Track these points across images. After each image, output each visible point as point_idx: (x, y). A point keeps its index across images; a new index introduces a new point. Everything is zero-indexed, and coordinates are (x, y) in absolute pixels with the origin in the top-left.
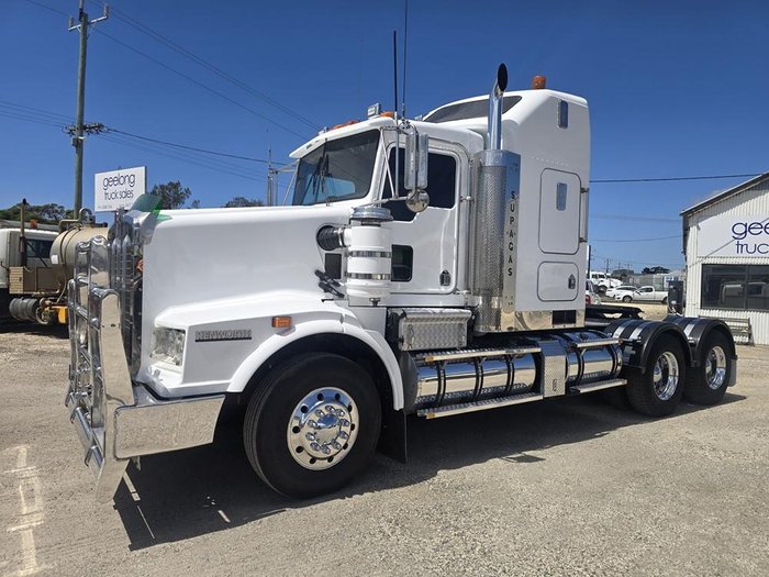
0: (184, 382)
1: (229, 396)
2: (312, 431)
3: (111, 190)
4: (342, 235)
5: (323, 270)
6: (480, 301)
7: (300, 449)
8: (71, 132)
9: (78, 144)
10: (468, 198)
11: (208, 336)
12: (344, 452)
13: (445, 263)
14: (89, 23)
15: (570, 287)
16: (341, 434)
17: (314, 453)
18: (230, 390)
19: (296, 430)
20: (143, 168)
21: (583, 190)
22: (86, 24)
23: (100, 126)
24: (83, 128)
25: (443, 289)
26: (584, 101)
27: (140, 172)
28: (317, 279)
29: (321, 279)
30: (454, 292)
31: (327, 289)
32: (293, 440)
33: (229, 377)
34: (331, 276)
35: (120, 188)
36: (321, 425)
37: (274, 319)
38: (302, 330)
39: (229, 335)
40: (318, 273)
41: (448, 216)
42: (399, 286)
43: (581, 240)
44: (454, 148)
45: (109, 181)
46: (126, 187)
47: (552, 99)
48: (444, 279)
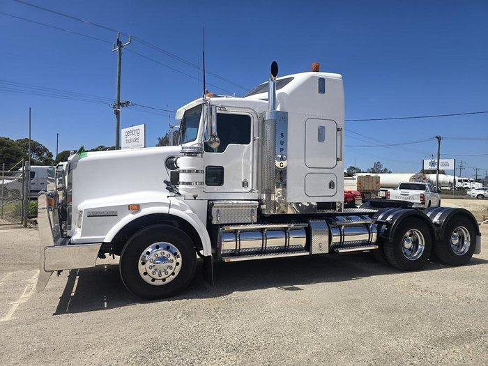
0: (82, 236)
1: (104, 244)
2: (152, 264)
3: (129, 138)
4: (176, 161)
5: (169, 180)
6: (264, 197)
7: (145, 274)
8: (114, 106)
9: (117, 113)
10: (257, 138)
11: (93, 214)
12: (172, 277)
13: (245, 175)
14: (122, 47)
15: (330, 187)
16: (170, 267)
17: (154, 276)
18: (105, 241)
19: (143, 263)
20: (143, 125)
21: (338, 130)
22: (121, 47)
23: (128, 102)
24: (120, 104)
25: (244, 190)
26: (339, 76)
27: (142, 127)
28: (165, 185)
29: (168, 185)
30: (251, 191)
31: (171, 190)
32: (141, 269)
33: (106, 235)
34: (173, 184)
35: (133, 137)
36: (159, 262)
37: (129, 206)
38: (145, 212)
39: (106, 214)
40: (165, 182)
41: (246, 149)
42: (216, 188)
43: (338, 160)
44: (249, 111)
45: (128, 133)
46: (135, 136)
47: (313, 77)
48: (245, 184)
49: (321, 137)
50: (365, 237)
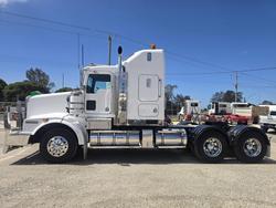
7: (50, 151)
12: (63, 154)
13: (107, 105)
15: (154, 112)
16: (62, 149)
17: (54, 152)
21: (160, 80)
25: (106, 113)
30: (110, 113)
32: (48, 148)
38: (50, 122)
40: (67, 108)
47: (144, 53)
48: (107, 110)
49: (148, 85)
50: (179, 141)
